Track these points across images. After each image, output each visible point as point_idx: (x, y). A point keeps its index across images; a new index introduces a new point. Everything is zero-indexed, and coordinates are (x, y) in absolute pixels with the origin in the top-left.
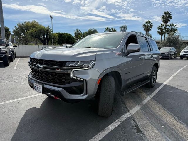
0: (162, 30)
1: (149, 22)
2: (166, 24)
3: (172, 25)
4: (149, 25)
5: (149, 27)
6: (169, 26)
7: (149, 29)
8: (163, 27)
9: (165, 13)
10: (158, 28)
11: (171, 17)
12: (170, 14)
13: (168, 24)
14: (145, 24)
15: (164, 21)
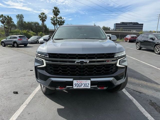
0: (54, 21)
1: (44, 14)
2: (56, 17)
3: (61, 18)
4: (44, 16)
5: (44, 18)
6: (58, 18)
7: (44, 19)
8: (55, 19)
9: (55, 8)
10: (51, 19)
11: (59, 12)
12: (58, 10)
13: (58, 17)
14: (40, 15)
15: (54, 14)
